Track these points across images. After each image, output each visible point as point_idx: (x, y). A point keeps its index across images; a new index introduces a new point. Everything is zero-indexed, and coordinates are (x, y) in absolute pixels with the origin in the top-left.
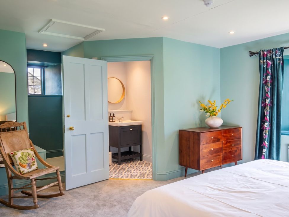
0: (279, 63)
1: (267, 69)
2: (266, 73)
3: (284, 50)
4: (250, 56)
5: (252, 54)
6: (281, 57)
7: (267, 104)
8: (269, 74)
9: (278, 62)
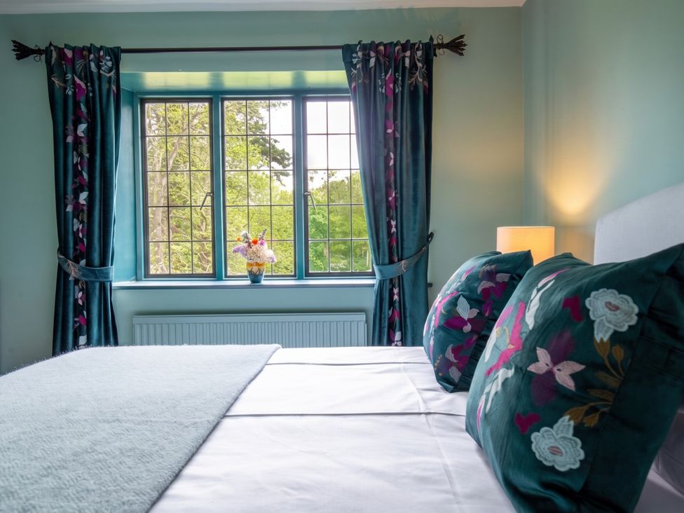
0: (109, 90)
1: (76, 105)
2: (75, 114)
3: (122, 54)
4: (19, 57)
5: (22, 52)
6: (112, 74)
7: (83, 205)
8: (83, 120)
9: (105, 86)
